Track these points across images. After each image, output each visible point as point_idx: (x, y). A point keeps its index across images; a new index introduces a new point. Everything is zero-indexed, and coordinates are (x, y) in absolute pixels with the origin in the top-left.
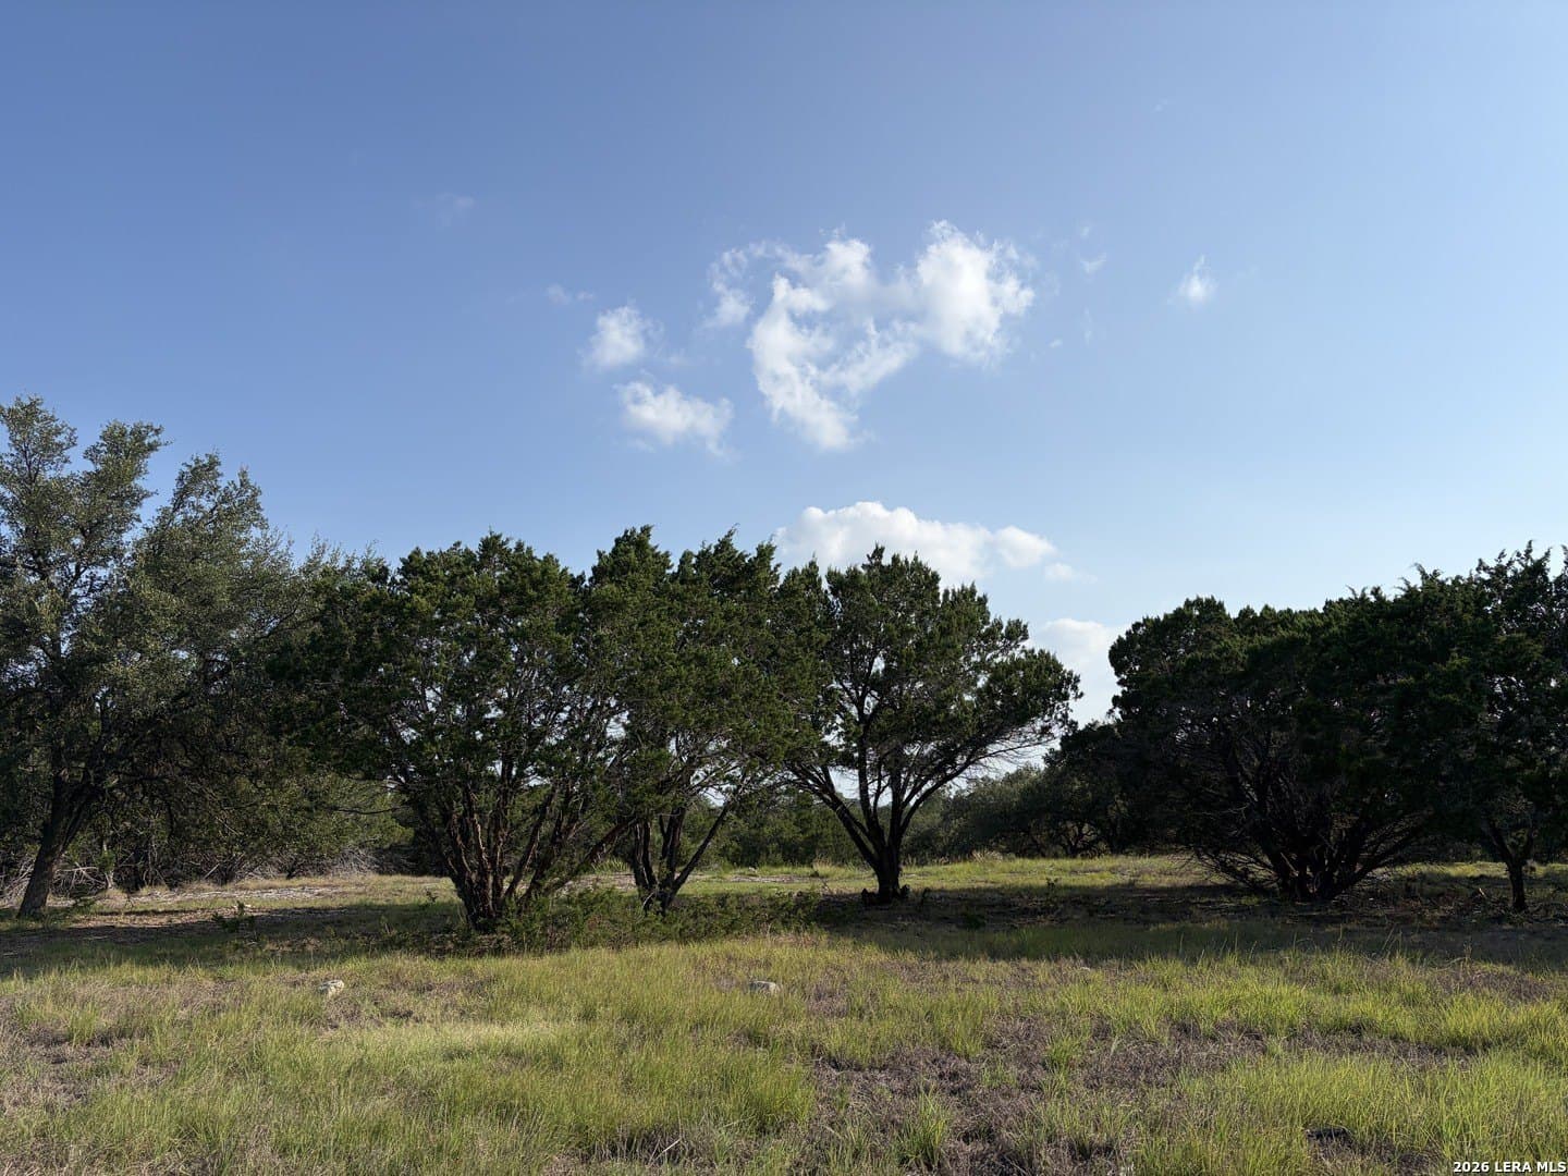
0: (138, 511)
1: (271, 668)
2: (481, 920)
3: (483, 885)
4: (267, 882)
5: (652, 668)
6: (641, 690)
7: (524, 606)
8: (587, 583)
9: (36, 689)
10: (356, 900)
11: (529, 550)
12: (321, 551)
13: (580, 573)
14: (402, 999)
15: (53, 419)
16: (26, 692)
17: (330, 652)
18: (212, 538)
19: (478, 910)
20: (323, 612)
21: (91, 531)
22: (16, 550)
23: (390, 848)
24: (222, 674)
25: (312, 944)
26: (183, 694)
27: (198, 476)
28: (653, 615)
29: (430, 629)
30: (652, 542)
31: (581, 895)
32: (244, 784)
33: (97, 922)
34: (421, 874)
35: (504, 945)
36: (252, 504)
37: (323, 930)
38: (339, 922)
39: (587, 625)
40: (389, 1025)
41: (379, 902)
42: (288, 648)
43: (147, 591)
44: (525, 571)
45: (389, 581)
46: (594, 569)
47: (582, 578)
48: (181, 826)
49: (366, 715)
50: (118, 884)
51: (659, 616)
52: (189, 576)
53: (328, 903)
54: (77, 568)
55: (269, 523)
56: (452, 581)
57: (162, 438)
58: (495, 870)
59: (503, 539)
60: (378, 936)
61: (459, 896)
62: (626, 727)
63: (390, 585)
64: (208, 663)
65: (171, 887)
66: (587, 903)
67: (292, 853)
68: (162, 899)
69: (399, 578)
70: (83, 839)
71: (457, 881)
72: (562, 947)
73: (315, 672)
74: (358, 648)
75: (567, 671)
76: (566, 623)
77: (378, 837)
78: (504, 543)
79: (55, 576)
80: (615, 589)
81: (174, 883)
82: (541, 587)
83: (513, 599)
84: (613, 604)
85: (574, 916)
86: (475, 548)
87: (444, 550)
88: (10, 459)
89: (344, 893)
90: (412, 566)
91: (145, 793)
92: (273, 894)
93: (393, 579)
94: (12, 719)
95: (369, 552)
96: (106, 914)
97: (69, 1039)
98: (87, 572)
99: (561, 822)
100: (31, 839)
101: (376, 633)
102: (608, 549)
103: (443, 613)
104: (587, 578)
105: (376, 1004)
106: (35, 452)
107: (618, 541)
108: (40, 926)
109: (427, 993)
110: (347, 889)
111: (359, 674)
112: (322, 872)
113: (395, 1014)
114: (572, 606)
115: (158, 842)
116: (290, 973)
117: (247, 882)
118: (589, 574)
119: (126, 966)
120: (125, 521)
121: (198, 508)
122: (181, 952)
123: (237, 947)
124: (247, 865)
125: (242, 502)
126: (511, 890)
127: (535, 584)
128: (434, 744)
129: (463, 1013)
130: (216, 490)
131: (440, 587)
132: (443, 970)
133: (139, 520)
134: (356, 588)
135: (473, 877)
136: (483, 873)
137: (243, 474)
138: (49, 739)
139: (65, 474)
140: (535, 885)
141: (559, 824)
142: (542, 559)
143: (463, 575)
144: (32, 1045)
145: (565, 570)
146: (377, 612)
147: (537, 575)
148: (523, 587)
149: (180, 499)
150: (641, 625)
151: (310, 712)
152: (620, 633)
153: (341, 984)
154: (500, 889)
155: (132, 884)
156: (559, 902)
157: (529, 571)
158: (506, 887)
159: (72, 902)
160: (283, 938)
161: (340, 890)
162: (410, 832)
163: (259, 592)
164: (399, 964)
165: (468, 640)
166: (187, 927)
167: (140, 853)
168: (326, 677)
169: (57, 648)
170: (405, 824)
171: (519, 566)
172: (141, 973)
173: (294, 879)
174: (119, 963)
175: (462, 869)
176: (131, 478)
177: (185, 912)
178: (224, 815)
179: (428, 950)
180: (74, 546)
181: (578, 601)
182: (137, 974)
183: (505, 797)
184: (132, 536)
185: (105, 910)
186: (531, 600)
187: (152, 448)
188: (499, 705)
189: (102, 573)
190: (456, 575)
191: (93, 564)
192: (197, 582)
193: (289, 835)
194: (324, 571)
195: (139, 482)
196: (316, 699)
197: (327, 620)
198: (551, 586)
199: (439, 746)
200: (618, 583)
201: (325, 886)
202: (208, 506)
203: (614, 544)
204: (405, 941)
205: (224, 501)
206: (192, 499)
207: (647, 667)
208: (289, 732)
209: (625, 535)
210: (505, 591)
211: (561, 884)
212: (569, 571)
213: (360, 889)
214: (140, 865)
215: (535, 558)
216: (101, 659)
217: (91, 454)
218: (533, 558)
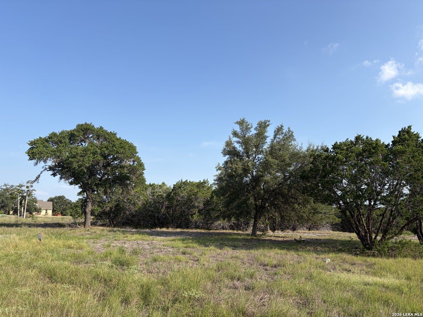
0: (266, 141)
1: (301, 176)
2: (367, 246)
3: (366, 236)
4: (304, 231)
5: (418, 171)
6: (415, 178)
7: (371, 155)
8: (391, 146)
9: (250, 184)
10: (328, 238)
11: (370, 138)
12: (310, 145)
13: (388, 143)
14: (347, 266)
15: (247, 122)
16: (248, 184)
17: (315, 171)
18: (284, 145)
19: (365, 243)
20: (313, 161)
21: (257, 147)
22: (243, 153)
23: (335, 224)
24: (289, 178)
25: (319, 248)
26: (280, 184)
27: (279, 130)
28: (416, 154)
29: (343, 163)
30: (412, 131)
31: (400, 241)
32: (296, 206)
33: (268, 238)
34: (345, 231)
35: (376, 254)
36: (292, 135)
37: (321, 245)
38: (324, 243)
39: (392, 159)
40: (345, 273)
41: (334, 239)
42: (304, 171)
43: (270, 159)
44: (370, 144)
45: (329, 151)
46: (392, 142)
47: (389, 145)
48: (283, 216)
49: (327, 188)
50: (271, 229)
51: (419, 154)
52: (279, 155)
53: (321, 238)
54: (255, 155)
55: (296, 140)
56: (347, 150)
57: (270, 123)
58: (369, 232)
59: (362, 136)
60: (336, 248)
61: (359, 238)
62: (410, 190)
63: (330, 152)
64: (285, 176)
65: (282, 231)
66: (403, 244)
67: (310, 224)
68: (280, 234)
69: (332, 150)
70: (262, 218)
71: (358, 234)
72: (395, 256)
73: (312, 177)
74: (323, 170)
75: (386, 173)
76: (386, 158)
77: (332, 221)
78: (362, 137)
79: (251, 158)
80: (401, 147)
81: (283, 230)
82: (376, 149)
83: (367, 153)
84: (401, 152)
85: (398, 248)
86: (353, 139)
87: (344, 141)
88: (240, 133)
89: (324, 235)
90: (335, 147)
91: (274, 208)
92: (306, 234)
93: (330, 151)
94: (245, 191)
95: (323, 144)
96: (269, 236)
97: (268, 265)
98: (257, 156)
99: (390, 219)
100: (252, 218)
101: (328, 166)
102: (396, 135)
103: (346, 159)
104: (390, 144)
105: (340, 266)
106: (245, 130)
107: (400, 132)
108: (256, 238)
109: (354, 265)
110: (325, 235)
111: (324, 177)
112: (317, 229)
113: (346, 270)
114: (387, 153)
115: (278, 220)
116: (315, 255)
117: (299, 231)
118: (391, 143)
119: (276, 249)
120: (264, 143)
121: (279, 138)
122: (288, 247)
123: (300, 247)
124: (299, 226)
125: (289, 135)
126: (375, 238)
127: (374, 148)
128: (348, 195)
129: (366, 273)
130: (283, 133)
131: (345, 152)
132: (359, 259)
133: (267, 143)
134: (321, 154)
135: (363, 234)
136: (366, 233)
137: (289, 128)
138: (253, 195)
139: (251, 134)
140: (383, 237)
141: (389, 219)
142: (375, 140)
143: (351, 148)
144: (260, 265)
145: (383, 143)
146: (328, 160)
147: (374, 145)
148: (370, 149)
149: (275, 137)
150: (412, 157)
151: (312, 187)
152: (405, 161)
153: (329, 260)
154: (372, 238)
155: (273, 230)
156: (392, 243)
157: (371, 144)
158: (373, 237)
159: (261, 233)
160: (311, 246)
161: (323, 234)
162: (340, 220)
163: (296, 157)
164: (344, 256)
165: (354, 166)
166: (287, 241)
167: (274, 222)
168: (315, 178)
169: (253, 174)
170: (339, 218)
171: (368, 143)
172: (280, 251)
173: (311, 231)
174: (275, 248)
175: (359, 231)
176: (264, 133)
177: (286, 237)
178: (293, 214)
179: (352, 253)
180: (254, 151)
181: (389, 152)
182: (279, 251)
183: (371, 211)
184: (266, 147)
185: (269, 235)
186: (373, 153)
187: (268, 125)
188: (366, 184)
189: (260, 156)
190: (348, 148)
191: (258, 154)
192: (281, 156)
193: (309, 219)
194: (312, 150)
195: (266, 134)
196: (313, 184)
197: (314, 163)
198: (379, 148)
199: (350, 196)
200: (402, 145)
201: (319, 233)
202: (281, 137)
203: (398, 133)
204: (345, 250)
205: (285, 136)
206: (278, 136)
207: (416, 171)
208: (307, 193)
209: (402, 130)
210: (364, 151)
211: (392, 237)
212: (385, 143)
213: (329, 235)
214: (274, 225)
215: (373, 140)
216: (262, 176)
217: (256, 129)
218: (372, 141)
